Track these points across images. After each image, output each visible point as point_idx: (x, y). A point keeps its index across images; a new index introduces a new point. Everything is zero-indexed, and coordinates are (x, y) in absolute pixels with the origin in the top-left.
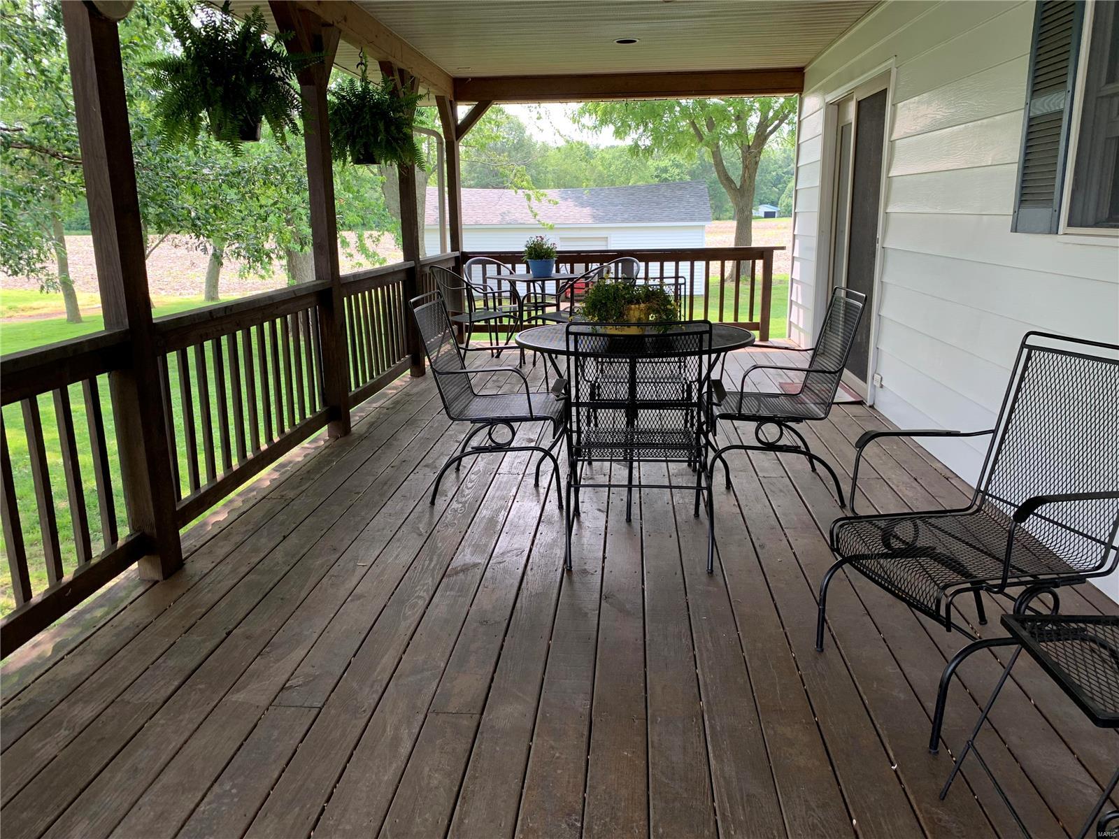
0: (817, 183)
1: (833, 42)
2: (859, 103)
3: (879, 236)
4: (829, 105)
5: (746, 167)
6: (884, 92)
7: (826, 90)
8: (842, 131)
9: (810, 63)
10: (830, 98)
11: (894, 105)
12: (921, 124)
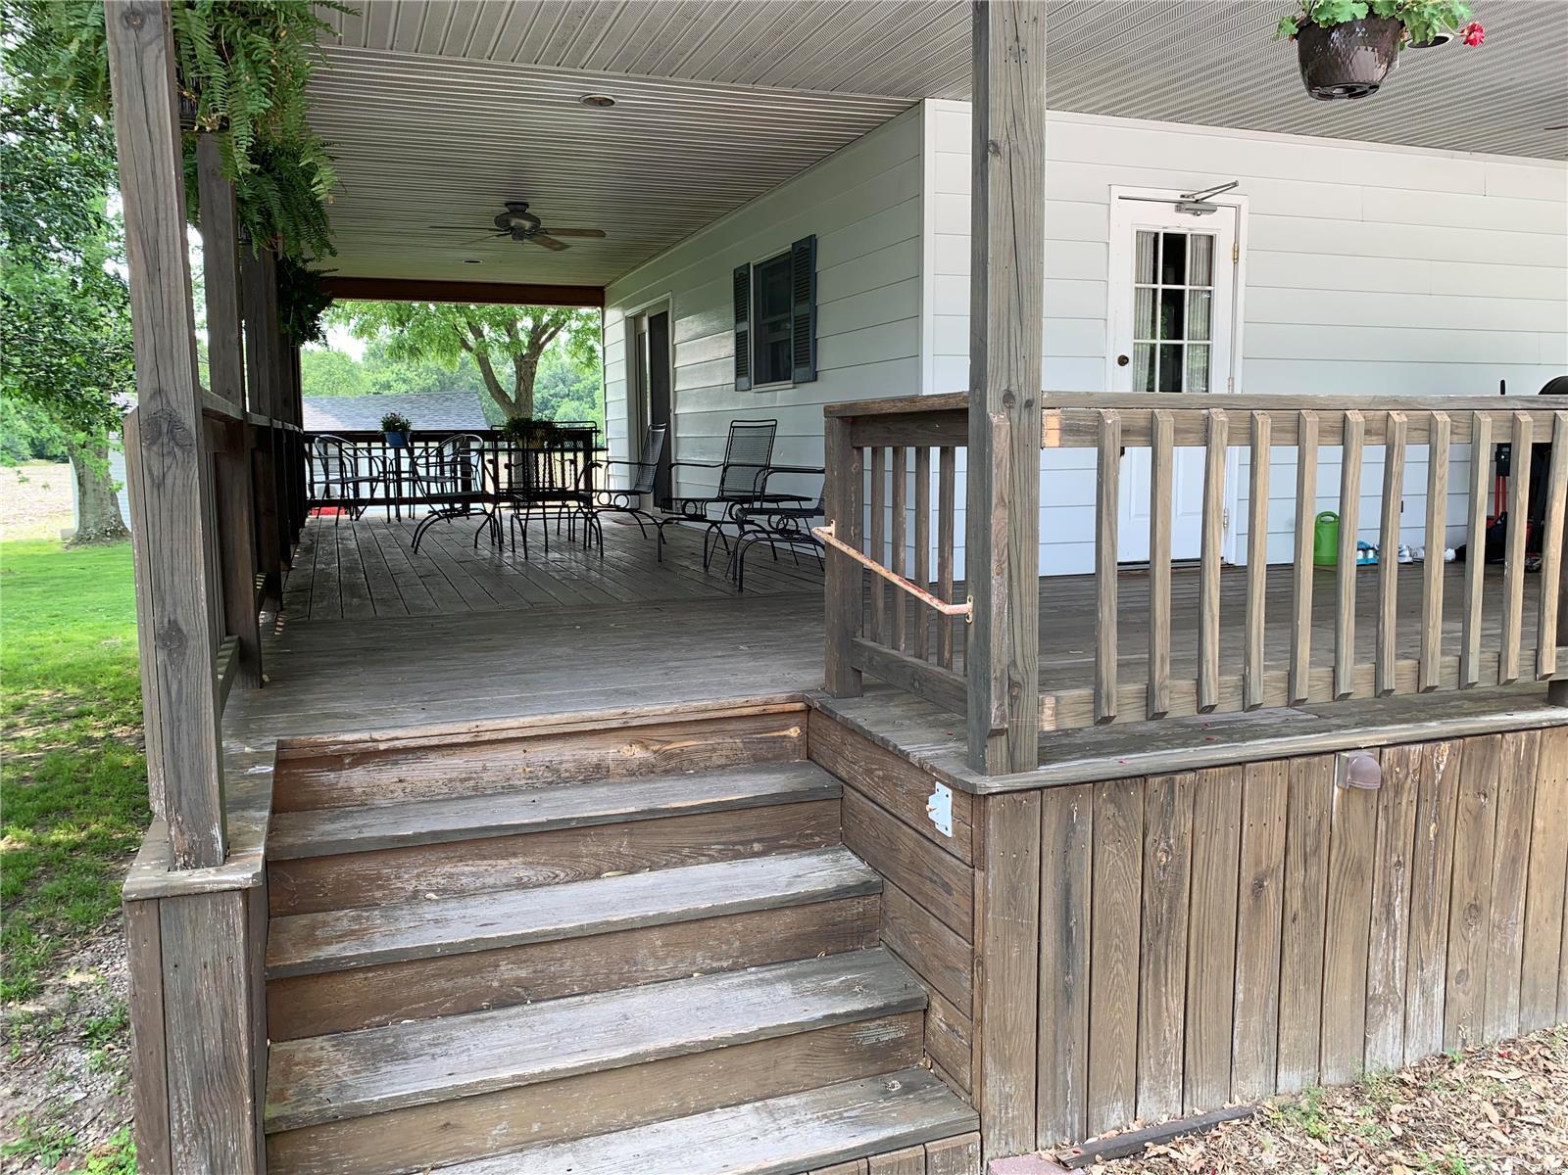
0: (624, 376)
1: (627, 273)
2: (651, 320)
3: (672, 407)
4: (627, 318)
5: (520, 379)
6: (666, 313)
7: (625, 306)
8: (640, 338)
9: (609, 284)
10: (630, 313)
11: (673, 322)
12: (691, 333)
